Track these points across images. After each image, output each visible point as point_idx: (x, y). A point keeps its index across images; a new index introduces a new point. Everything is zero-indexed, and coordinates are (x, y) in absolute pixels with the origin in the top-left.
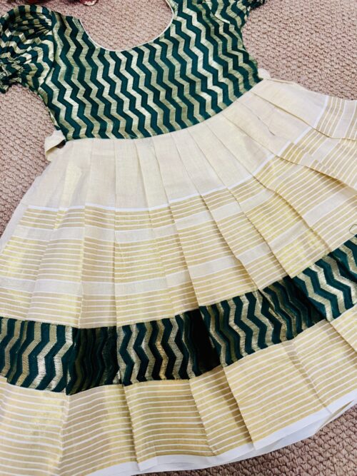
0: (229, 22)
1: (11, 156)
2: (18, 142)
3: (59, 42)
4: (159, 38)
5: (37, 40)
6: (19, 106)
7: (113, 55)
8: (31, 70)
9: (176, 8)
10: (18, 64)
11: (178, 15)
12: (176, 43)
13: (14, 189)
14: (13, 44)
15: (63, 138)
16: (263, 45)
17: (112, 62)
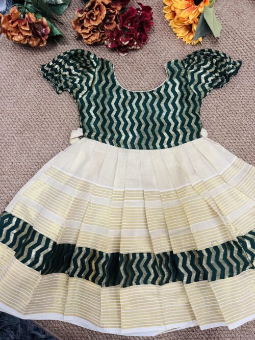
0: (197, 94)
1: (51, 132)
2: (57, 126)
3: (97, 77)
4: (153, 91)
5: (86, 70)
6: (64, 105)
7: (124, 92)
8: (77, 87)
9: (170, 75)
10: (71, 82)
11: (169, 80)
12: (161, 98)
13: (48, 152)
14: (72, 67)
15: (82, 134)
16: (211, 113)
17: (122, 96)
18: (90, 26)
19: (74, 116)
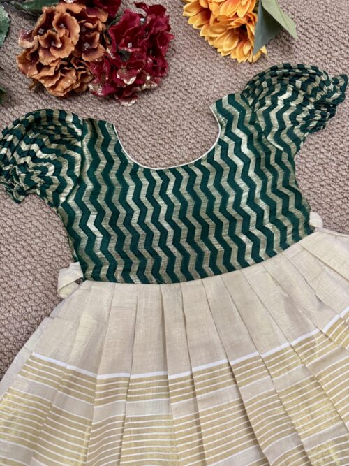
0: (282, 149)
1: (19, 282)
2: (28, 267)
3: (88, 157)
4: (200, 160)
5: (63, 147)
6: (35, 223)
7: (147, 173)
8: (52, 183)
9: (225, 125)
10: (39, 176)
11: (226, 134)
12: (220, 171)
14: (35, 147)
16: (317, 179)
17: (145, 182)
18: (53, 62)
19: (59, 240)
